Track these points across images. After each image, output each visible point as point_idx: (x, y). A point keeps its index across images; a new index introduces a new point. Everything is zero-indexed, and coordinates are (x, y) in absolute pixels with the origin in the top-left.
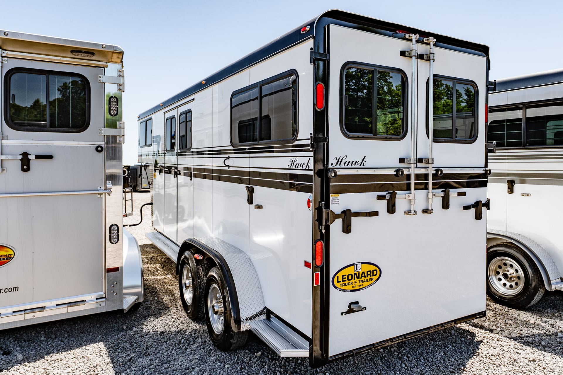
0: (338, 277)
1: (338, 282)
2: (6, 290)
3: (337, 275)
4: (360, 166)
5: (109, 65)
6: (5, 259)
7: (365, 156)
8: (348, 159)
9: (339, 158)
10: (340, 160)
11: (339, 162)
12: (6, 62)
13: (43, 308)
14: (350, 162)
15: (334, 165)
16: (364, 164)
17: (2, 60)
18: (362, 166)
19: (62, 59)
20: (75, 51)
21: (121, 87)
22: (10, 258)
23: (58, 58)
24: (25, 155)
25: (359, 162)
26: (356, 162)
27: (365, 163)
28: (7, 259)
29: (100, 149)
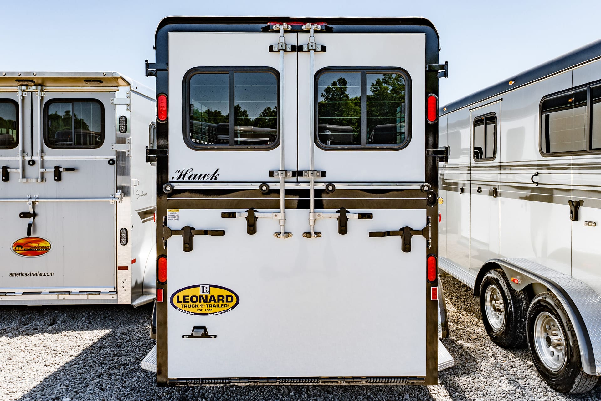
0: (178, 297)
1: (178, 301)
2: (46, 274)
3: (177, 295)
4: (211, 179)
5: (120, 88)
6: (45, 250)
7: (218, 169)
8: (194, 173)
9: (183, 171)
10: (184, 173)
11: (182, 176)
12: (45, 95)
13: (70, 293)
14: (196, 175)
15: (175, 179)
16: (216, 178)
17: (41, 94)
18: (213, 180)
19: (83, 88)
20: (88, 80)
21: (128, 107)
22: (48, 249)
23: (80, 88)
24: (57, 168)
25: (209, 175)
26: (205, 175)
27: (218, 176)
28: (46, 250)
29: (111, 162)
